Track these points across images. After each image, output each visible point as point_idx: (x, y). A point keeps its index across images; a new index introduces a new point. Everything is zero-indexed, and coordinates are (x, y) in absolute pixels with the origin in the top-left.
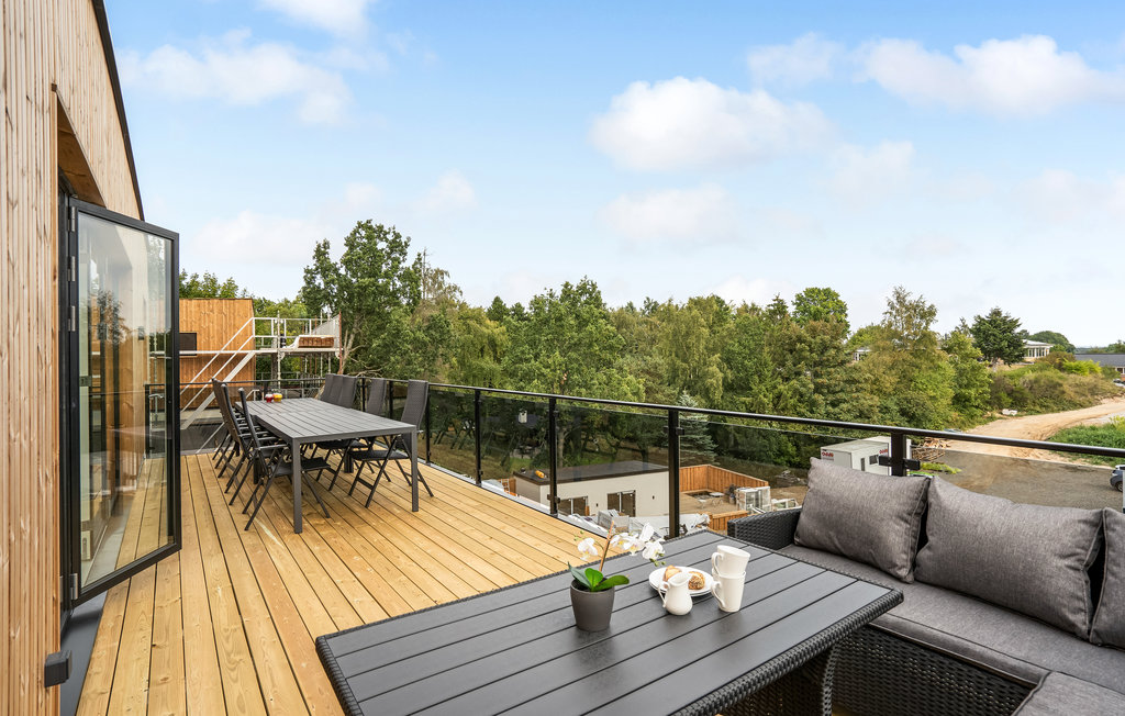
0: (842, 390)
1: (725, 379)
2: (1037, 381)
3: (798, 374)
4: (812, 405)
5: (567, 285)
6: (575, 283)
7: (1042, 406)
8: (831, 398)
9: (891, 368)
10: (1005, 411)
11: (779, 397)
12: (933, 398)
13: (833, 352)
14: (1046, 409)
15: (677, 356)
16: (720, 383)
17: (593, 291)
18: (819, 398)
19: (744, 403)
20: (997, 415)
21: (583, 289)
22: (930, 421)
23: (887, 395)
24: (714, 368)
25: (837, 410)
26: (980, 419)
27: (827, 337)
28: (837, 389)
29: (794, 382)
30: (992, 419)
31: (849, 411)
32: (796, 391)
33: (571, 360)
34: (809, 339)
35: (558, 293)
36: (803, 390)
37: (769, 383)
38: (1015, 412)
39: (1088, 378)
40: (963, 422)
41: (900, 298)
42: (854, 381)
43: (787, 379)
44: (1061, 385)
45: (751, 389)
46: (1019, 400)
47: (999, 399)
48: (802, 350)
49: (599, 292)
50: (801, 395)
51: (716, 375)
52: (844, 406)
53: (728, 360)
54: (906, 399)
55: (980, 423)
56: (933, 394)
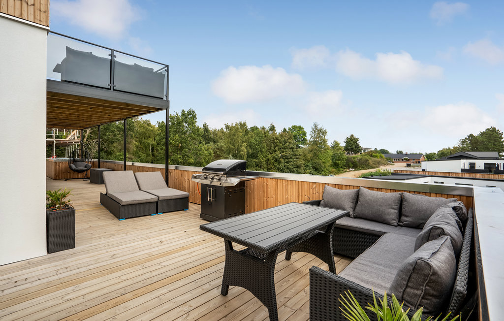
0: (291, 158)
1: (248, 152)
2: (361, 159)
3: (275, 151)
4: (280, 163)
5: (183, 111)
6: (187, 110)
7: (362, 167)
8: (286, 160)
9: (311, 151)
10: (350, 169)
11: (268, 160)
12: (324, 162)
13: (288, 144)
14: (364, 169)
15: (230, 143)
16: (246, 153)
17: (194, 113)
18: (282, 160)
19: (255, 162)
20: (348, 170)
21: (189, 113)
22: (323, 171)
23: (309, 161)
24: (244, 148)
25: (288, 164)
26: (342, 172)
27: (286, 138)
28: (289, 157)
29: (274, 154)
30: (346, 171)
31: (292, 165)
32: (274, 157)
33: (183, 138)
34: (280, 138)
35: (180, 114)
36: (276, 157)
37: (265, 154)
38: (353, 169)
39: (379, 159)
40: (336, 173)
41: (316, 126)
42: (296, 155)
43: (271, 153)
44: (368, 160)
45: (258, 157)
46: (355, 166)
47: (349, 165)
48: (277, 143)
49: (196, 114)
50: (276, 159)
51: (244, 150)
52: (291, 163)
53: (250, 146)
54: (314, 162)
55: (341, 173)
56: (324, 161)
